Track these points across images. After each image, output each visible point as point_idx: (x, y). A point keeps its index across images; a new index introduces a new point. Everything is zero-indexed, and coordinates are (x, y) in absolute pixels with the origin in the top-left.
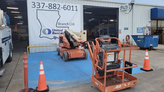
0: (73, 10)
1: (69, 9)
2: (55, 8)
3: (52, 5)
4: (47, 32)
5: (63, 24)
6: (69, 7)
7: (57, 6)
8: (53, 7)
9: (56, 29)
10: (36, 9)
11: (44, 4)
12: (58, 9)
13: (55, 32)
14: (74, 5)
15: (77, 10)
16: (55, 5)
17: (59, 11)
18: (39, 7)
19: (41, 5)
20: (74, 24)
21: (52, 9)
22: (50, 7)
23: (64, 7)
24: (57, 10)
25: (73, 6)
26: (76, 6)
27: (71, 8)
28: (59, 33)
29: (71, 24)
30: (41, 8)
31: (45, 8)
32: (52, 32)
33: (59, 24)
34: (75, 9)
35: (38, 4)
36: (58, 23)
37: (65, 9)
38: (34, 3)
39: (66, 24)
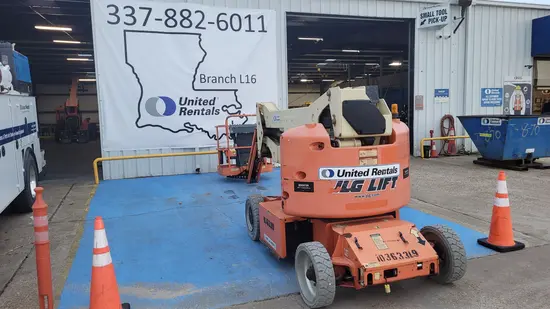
0: (250, 30)
1: (236, 27)
2: (186, 23)
3: (178, 14)
4: (161, 107)
5: (215, 80)
6: (236, 20)
7: (196, 18)
8: (178, 21)
9: (192, 96)
10: (121, 26)
11: (150, 10)
12: (197, 27)
13: (189, 108)
14: (255, 13)
15: (263, 31)
16: (186, 14)
17: (200, 35)
18: (131, 20)
19: (140, 15)
20: (253, 80)
21: (179, 29)
22: (171, 22)
23: (218, 22)
24: (193, 30)
25: (249, 16)
26: (262, 17)
27: (245, 23)
28: (203, 110)
29: (244, 79)
30: (139, 26)
31: (152, 25)
32: (178, 107)
33: (203, 79)
34: (256, 25)
35: (130, 11)
36: (198, 77)
37: (223, 25)
38: (113, 10)
39: (228, 80)
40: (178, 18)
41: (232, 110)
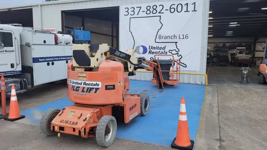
0: (187, 11)
1: (179, 10)
2: (154, 12)
3: (152, 8)
4: (141, 50)
5: (166, 38)
6: (180, 7)
7: (159, 9)
8: (152, 11)
9: (155, 45)
10: (129, 16)
11: (141, 7)
12: (159, 13)
13: (153, 51)
14: (191, 2)
15: (195, 11)
16: (155, 7)
17: (160, 16)
18: (133, 13)
19: (137, 10)
20: (187, 37)
21: (152, 15)
22: (148, 12)
23: (170, 9)
24: (157, 14)
25: (187, 4)
26: (195, 3)
27: (185, 8)
28: (159, 52)
29: (181, 37)
30: (136, 15)
31: (141, 14)
32: (148, 50)
33: (160, 37)
34: (191, 8)
35: (133, 9)
36: (158, 36)
37: (172, 10)
38: (127, 10)
39: (173, 37)
40: (151, 10)
41: (174, 52)
